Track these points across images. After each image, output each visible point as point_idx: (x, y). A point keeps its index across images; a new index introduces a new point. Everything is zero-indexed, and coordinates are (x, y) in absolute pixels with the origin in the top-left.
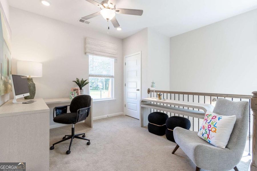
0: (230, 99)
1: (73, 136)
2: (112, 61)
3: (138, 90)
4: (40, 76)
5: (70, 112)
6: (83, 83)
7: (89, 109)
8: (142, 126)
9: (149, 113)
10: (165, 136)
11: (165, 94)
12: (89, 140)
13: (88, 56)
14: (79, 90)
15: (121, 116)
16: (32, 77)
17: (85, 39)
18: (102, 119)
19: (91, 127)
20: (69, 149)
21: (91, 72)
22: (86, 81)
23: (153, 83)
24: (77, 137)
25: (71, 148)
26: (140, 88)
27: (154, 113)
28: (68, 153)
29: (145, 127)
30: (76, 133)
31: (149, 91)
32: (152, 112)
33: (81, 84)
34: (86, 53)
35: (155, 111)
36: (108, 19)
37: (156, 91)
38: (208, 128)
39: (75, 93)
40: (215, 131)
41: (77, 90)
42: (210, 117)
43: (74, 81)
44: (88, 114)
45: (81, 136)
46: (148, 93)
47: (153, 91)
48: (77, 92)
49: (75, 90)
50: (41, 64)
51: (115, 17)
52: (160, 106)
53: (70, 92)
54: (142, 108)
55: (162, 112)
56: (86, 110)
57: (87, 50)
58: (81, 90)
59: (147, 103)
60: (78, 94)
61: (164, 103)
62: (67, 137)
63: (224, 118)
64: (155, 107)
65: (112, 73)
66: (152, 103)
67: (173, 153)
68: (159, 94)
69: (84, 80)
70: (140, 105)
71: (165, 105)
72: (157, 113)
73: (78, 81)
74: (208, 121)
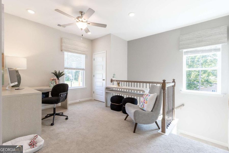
0: (156, 84)
1: (54, 114)
2: (83, 57)
3: (104, 80)
4: (25, 68)
5: (51, 96)
6: (60, 74)
7: (67, 94)
8: (107, 106)
9: (112, 96)
10: (122, 111)
11: (123, 83)
12: (67, 116)
13: (64, 52)
14: (57, 80)
15: (91, 100)
16: (17, 69)
17: (61, 39)
18: (75, 103)
19: (67, 109)
20: (53, 122)
21: (66, 65)
22: (62, 72)
23: (114, 74)
24: (58, 114)
25: (54, 121)
26: (105, 79)
27: (115, 96)
28: (52, 124)
29: (108, 107)
30: (57, 112)
31: (112, 81)
32: (114, 95)
33: (58, 75)
34: (62, 50)
35: (116, 94)
36: (82, 29)
37: (116, 81)
38: (144, 101)
39: (54, 82)
40: (146, 103)
41: (56, 80)
42: (146, 96)
43: (53, 73)
44: (66, 97)
45: (61, 114)
46: (111, 82)
47: (114, 81)
48: (55, 82)
49: (53, 80)
50: (26, 59)
51: (87, 27)
52: (119, 91)
53: (50, 81)
54: (106, 93)
55: (120, 95)
56: (65, 94)
57: (63, 48)
58: (58, 80)
59: (110, 89)
60: (56, 83)
61: (122, 89)
62: (48, 115)
63: (152, 95)
64: (116, 92)
65: (83, 66)
66: (114, 89)
67: (125, 120)
68: (119, 82)
69: (61, 72)
70: (105, 91)
71: (123, 90)
72: (117, 96)
73: (56, 73)
74: (144, 98)
